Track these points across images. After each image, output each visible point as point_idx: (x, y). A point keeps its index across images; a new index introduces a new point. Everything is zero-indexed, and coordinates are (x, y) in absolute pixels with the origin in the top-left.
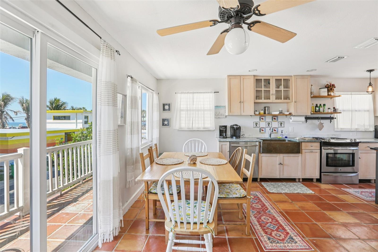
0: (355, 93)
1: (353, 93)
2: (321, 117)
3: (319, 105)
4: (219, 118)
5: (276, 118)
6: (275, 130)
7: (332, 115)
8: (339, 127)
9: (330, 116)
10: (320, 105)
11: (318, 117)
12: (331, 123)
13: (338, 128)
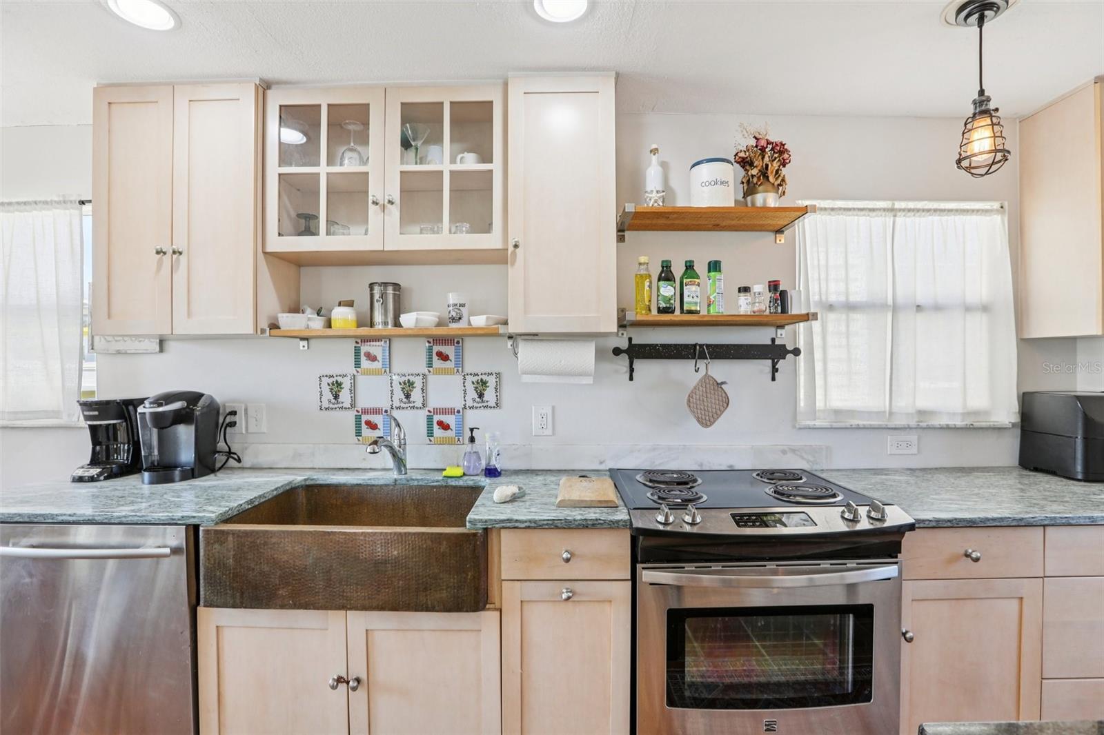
0: (911, 205)
1: (898, 205)
2: (708, 346)
3: (678, 270)
4: (119, 352)
5: (449, 350)
6: (444, 426)
7: (779, 331)
8: (820, 404)
9: (773, 340)
10: (689, 266)
11: (695, 345)
12: (773, 379)
13: (813, 412)
